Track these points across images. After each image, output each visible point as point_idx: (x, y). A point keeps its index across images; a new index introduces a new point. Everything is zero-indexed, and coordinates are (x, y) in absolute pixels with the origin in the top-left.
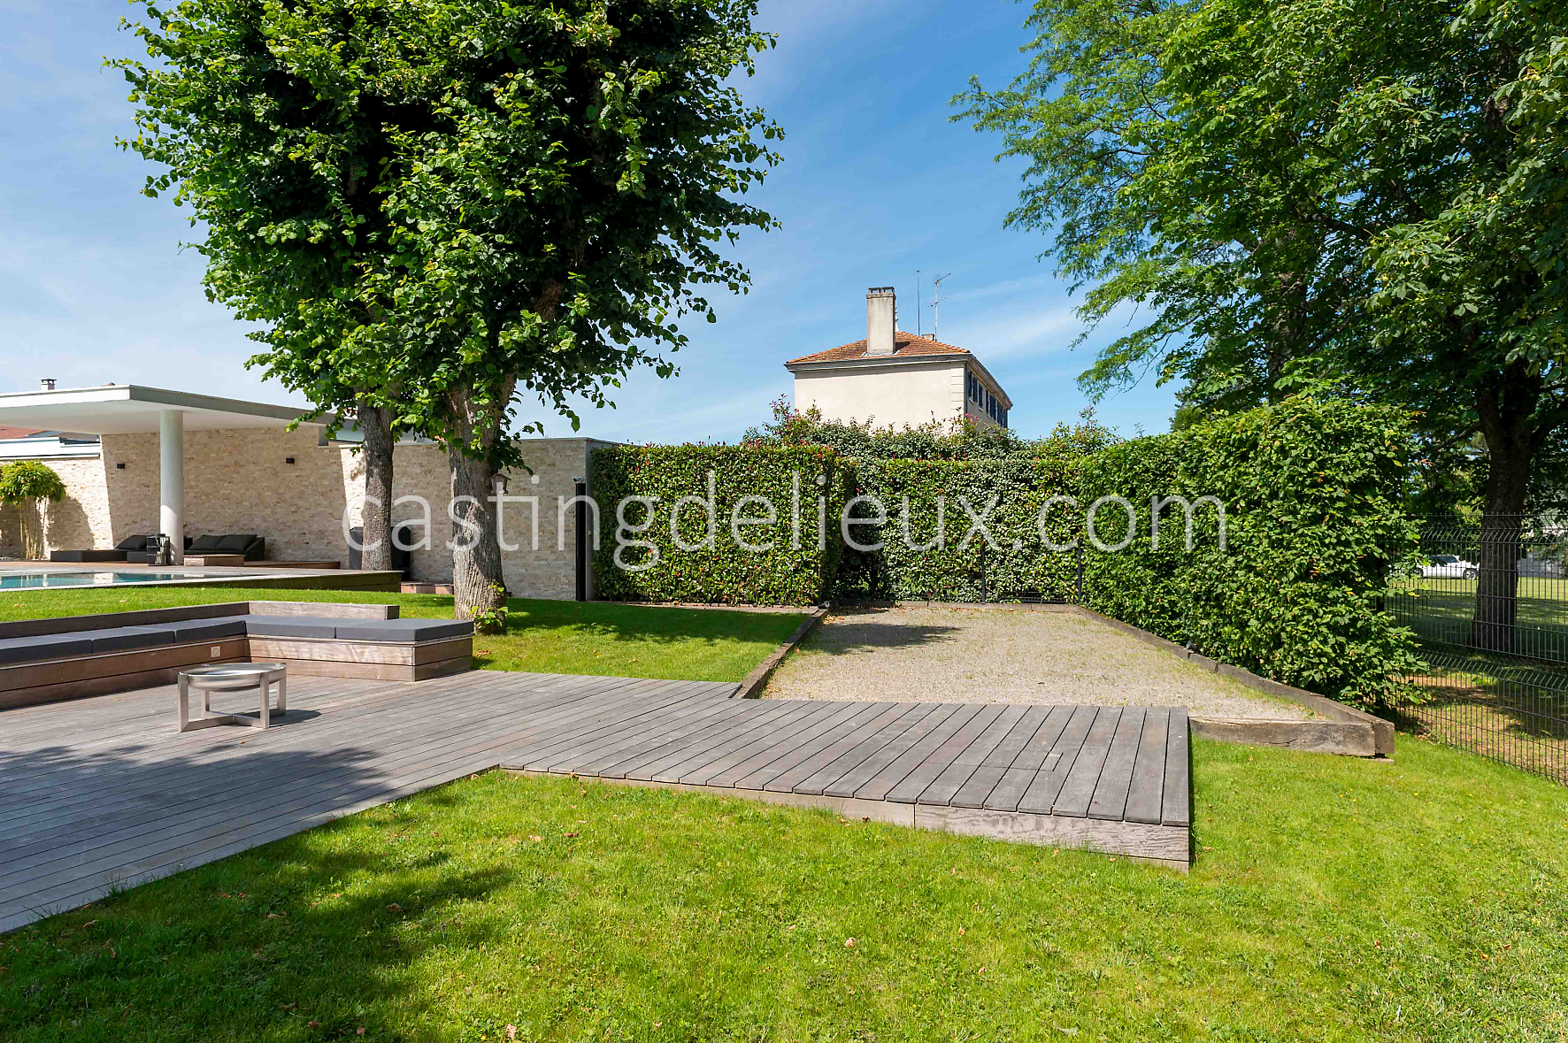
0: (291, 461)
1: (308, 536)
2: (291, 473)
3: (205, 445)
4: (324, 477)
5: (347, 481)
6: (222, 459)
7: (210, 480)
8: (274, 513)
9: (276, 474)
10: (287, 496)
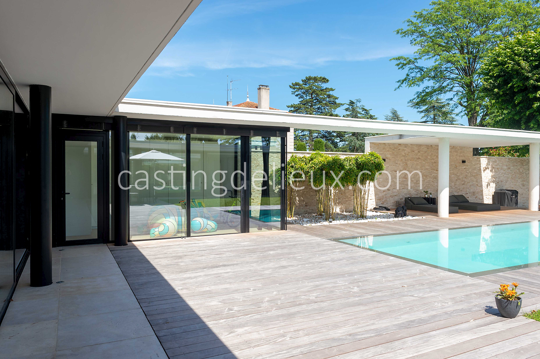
0: (464, 162)
1: (469, 194)
2: (463, 166)
3: (425, 152)
4: (475, 169)
5: (482, 171)
6: (434, 159)
7: (427, 169)
8: (455, 185)
9: (456, 167)
10: (461, 177)
